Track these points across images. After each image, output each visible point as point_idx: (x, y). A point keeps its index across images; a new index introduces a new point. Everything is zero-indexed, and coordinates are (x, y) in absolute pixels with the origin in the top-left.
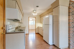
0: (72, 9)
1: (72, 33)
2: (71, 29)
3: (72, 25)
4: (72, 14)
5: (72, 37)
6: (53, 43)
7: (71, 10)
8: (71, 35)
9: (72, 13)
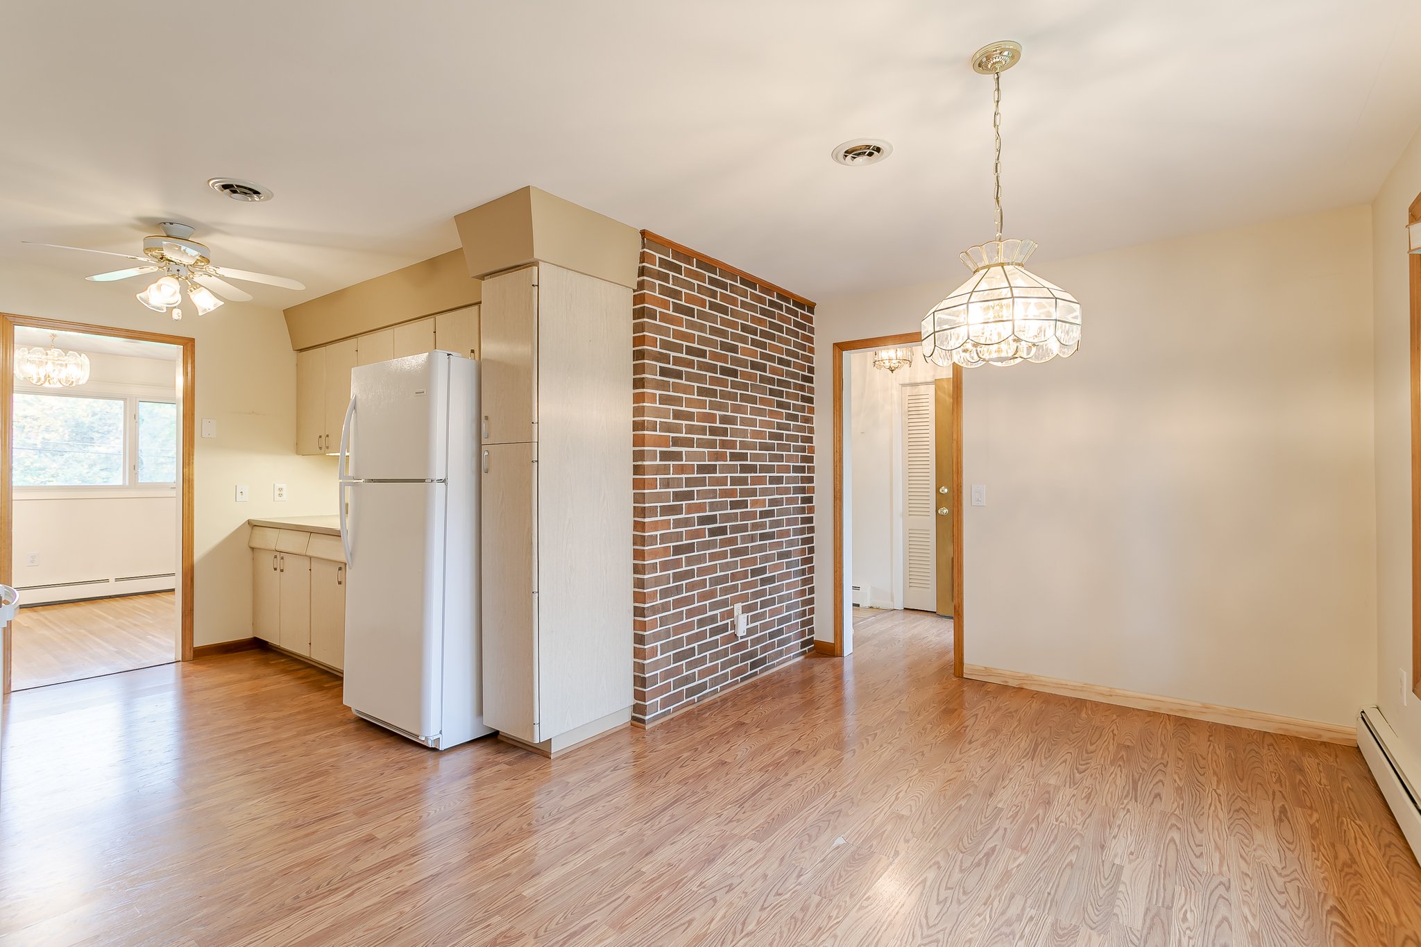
0: (664, 317)
1: (665, 565)
2: (656, 525)
3: (667, 483)
4: (664, 372)
5: (665, 607)
6: (480, 712)
7: (659, 330)
8: (657, 581)
9: (665, 358)
